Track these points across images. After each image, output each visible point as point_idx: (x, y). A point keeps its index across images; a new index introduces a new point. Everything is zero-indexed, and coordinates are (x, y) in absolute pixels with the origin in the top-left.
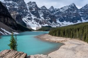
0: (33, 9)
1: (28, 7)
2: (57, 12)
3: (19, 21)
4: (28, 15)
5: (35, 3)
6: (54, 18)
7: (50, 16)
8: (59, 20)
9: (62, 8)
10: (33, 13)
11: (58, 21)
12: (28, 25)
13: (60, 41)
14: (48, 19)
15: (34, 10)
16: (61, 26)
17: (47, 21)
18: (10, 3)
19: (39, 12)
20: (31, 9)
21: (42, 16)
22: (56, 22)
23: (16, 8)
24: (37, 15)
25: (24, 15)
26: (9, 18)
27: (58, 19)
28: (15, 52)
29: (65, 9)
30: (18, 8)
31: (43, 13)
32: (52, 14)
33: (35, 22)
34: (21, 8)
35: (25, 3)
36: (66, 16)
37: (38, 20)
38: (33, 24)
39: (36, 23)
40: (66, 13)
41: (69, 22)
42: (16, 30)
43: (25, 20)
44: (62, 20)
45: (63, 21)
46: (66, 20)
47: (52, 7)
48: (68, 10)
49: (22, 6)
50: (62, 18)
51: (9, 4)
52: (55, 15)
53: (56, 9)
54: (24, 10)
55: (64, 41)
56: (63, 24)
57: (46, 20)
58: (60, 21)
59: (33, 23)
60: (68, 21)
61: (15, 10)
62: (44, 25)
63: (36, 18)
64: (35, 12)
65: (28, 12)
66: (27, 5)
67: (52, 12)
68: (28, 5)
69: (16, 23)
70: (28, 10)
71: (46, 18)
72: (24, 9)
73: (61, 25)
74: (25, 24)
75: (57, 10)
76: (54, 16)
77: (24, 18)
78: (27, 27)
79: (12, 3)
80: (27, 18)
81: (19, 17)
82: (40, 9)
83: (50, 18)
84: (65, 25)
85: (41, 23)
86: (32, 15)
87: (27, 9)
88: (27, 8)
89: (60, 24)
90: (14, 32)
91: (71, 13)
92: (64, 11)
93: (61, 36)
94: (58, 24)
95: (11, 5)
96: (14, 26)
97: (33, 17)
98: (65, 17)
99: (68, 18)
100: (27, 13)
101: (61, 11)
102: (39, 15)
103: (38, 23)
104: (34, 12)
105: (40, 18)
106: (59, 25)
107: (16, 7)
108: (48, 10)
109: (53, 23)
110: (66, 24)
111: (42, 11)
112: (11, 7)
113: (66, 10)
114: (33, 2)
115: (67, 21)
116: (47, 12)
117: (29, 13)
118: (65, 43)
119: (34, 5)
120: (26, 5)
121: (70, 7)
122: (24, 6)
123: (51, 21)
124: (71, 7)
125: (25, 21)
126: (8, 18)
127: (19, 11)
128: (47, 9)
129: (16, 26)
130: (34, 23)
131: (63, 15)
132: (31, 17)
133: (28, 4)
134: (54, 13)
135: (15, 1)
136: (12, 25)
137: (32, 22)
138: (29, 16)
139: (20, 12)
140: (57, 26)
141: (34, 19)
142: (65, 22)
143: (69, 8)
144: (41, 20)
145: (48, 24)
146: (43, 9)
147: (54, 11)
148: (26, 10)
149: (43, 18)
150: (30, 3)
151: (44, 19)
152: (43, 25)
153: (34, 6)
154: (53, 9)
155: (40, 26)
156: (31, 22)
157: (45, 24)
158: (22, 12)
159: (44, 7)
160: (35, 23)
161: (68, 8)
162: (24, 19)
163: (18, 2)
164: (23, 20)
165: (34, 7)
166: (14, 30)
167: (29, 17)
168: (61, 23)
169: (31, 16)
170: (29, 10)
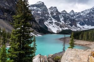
0: (53, 14)
1: (49, 12)
2: (78, 16)
3: (41, 25)
4: (50, 19)
5: (56, 8)
6: (74, 21)
7: (71, 20)
8: (80, 24)
9: (83, 11)
10: (54, 17)
11: (78, 25)
13: (84, 45)
14: (68, 23)
15: (55, 15)
16: (82, 30)
17: (67, 25)
18: (34, 9)
19: (59, 17)
21: (62, 20)
22: (76, 26)
23: (39, 13)
24: (58, 19)
25: (46, 19)
27: (78, 23)
29: (86, 12)
30: (41, 13)
31: (64, 17)
32: (72, 18)
33: (56, 26)
34: (43, 13)
35: (47, 8)
36: (87, 20)
37: (59, 24)
39: (57, 26)
40: (87, 17)
41: (90, 26)
42: (39, 32)
43: (47, 24)
44: (82, 24)
45: (84, 25)
46: (87, 23)
47: (73, 11)
48: (89, 14)
49: (44, 11)
50: (83, 21)
52: (75, 18)
53: (77, 13)
54: (46, 15)
55: (89, 45)
56: (84, 28)
57: (66, 23)
59: (54, 26)
60: (90, 25)
61: (38, 15)
62: (64, 28)
63: (57, 22)
64: (56, 17)
65: (50, 16)
66: (49, 10)
67: (73, 16)
68: (50, 10)
70: (49, 15)
71: (66, 22)
72: (46, 13)
73: (81, 29)
74: (46, 28)
77: (45, 22)
78: (49, 30)
79: (36, 9)
80: (49, 21)
81: (42, 21)
82: (60, 14)
83: (71, 22)
84: (86, 29)
85: (61, 27)
87: (48, 14)
88: (48, 13)
89: (80, 28)
90: (38, 34)
91: (92, 16)
92: (85, 15)
93: (84, 40)
95: (35, 10)
96: (38, 29)
97: (54, 21)
98: (86, 21)
99: (89, 22)
100: (48, 17)
101: (81, 15)
102: (60, 19)
103: (59, 27)
104: (55, 16)
105: (60, 22)
106: (79, 29)
107: (39, 12)
109: (73, 26)
110: (87, 27)
111: (62, 15)
112: (35, 12)
113: (88, 14)
114: (54, 7)
115: (88, 25)
116: (68, 16)
117: (50, 17)
119: (55, 10)
120: (48, 10)
121: (91, 11)
122: (46, 11)
123: (71, 25)
124: (93, 10)
125: (47, 25)
126: (33, 22)
127: (42, 16)
128: (67, 13)
129: (40, 29)
130: (55, 26)
131: (84, 19)
132: (52, 21)
133: (49, 9)
134: (74, 16)
135: (39, 7)
136: (36, 28)
137: (53, 25)
138: (50, 20)
139: (42, 17)
140: (77, 29)
141: (55, 23)
142: (86, 25)
143: (90, 12)
144: (61, 23)
145: (68, 27)
146: (63, 13)
147: (75, 15)
148: (47, 15)
149: (63, 22)
150: (51, 8)
152: (63, 29)
153: (55, 11)
154: (74, 13)
155: (61, 30)
156: (52, 25)
158: (44, 17)
159: (64, 11)
160: (56, 27)
161: (89, 12)
162: (46, 23)
163: (41, 8)
164: (45, 23)
165: (54, 12)
167: (50, 21)
168: (81, 27)
169: (52, 20)
170: (50, 15)
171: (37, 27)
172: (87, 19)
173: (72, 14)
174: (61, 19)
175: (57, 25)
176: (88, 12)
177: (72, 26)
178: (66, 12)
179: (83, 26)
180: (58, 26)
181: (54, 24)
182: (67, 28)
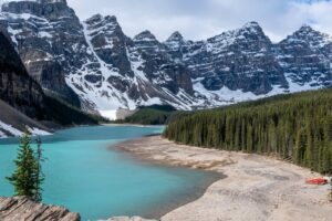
0: (105, 43)
1: (87, 33)
2: (195, 52)
3: (52, 87)
4: (89, 62)
5: (113, 19)
6: (184, 75)
7: (171, 69)
8: (203, 82)
9: (214, 38)
10: (106, 56)
11: (198, 88)
12: (88, 103)
13: (208, 164)
14: (163, 79)
15: (111, 47)
16: (210, 107)
17: (159, 86)
18: (23, 20)
19: (128, 55)
20: (98, 41)
21: (139, 69)
22: (190, 91)
23: (45, 38)
24: (121, 63)
25: (72, 64)
26: (17, 74)
27: (199, 79)
28: (33, 206)
29: (224, 41)
30: (53, 39)
31: (144, 56)
32: (177, 61)
33: (115, 90)
34: (63, 37)
35: (77, 19)
36: (227, 69)
37: (126, 83)
38: (105, 98)
39: (118, 93)
40: (227, 57)
41: (239, 91)
42: (40, 118)
43: (76, 81)
44: (212, 85)
45: (218, 88)
46: (228, 82)
47: (177, 35)
48: (234, 47)
49: (65, 30)
50: (215, 75)
51: (19, 24)
52: (187, 63)
53: (192, 42)
54: (75, 47)
55: (224, 163)
56: (217, 98)
57: (155, 81)
58: (208, 88)
59: (105, 94)
60: (238, 87)
61: (40, 46)
62: (146, 99)
63: (116, 74)
64: (113, 54)
65: (89, 52)
66: (85, 26)
67: (178, 54)
68: (89, 28)
69: (43, 93)
70: (87, 45)
71: (155, 77)
72: (74, 40)
73: (209, 103)
75: (196, 48)
76: (182, 69)
77: (71, 75)
79: (30, 20)
80: (85, 73)
81: (54, 73)
82: (131, 43)
83: (170, 76)
84: (225, 103)
85: (134, 94)
86: (102, 63)
87: (84, 42)
88: (83, 38)
89: (205, 98)
90: (32, 126)
91: (245, 57)
92: (220, 50)
93: (211, 145)
94: (200, 96)
95: (28, 25)
96: (35, 105)
97: (106, 71)
98: (223, 73)
99: (235, 76)
100: (84, 55)
101: (209, 50)
102: (129, 64)
103: (125, 95)
104: (110, 51)
105: (132, 75)
106: (201, 102)
107: (43, 34)
108: (161, 45)
109: (181, 92)
110: (228, 96)
111: (139, 50)
112: (24, 33)
113: (230, 48)
114: (107, 18)
115: (232, 88)
116: (160, 54)
117: (91, 57)
118: (227, 170)
119: (110, 28)
120: (81, 27)
121: (241, 37)
122: (75, 32)
123: (173, 88)
124: (245, 34)
125: (77, 86)
126: (14, 76)
127: (55, 51)
128: (156, 42)
129: (42, 106)
130: (110, 92)
131: (218, 64)
132: (100, 72)
133: (88, 22)
134: (184, 55)
135: (43, 14)
136: (27, 99)
137: (101, 89)
138: (90, 66)
139: (58, 54)
140: (194, 104)
141: (111, 79)
142: (225, 89)
143: (238, 40)
144: (135, 81)
145: (162, 97)
146: (142, 43)
147: (185, 51)
148: (79, 47)
149: (141, 74)
150: (95, 20)
151: (147, 80)
152: (143, 103)
153: (110, 32)
154: (181, 43)
155: (132, 106)
156: (96, 90)
157: (152, 97)
158: (66, 53)
159: (146, 33)
160: (114, 94)
161: (233, 39)
162: (73, 79)
163: (53, 16)
164: (68, 81)
165: (109, 36)
166: (34, 122)
167: (92, 73)
168: (208, 94)
169: (99, 66)
170: (91, 46)
171: (31, 97)
172: (228, 65)
173: (176, 45)
174: (135, 65)
175: (118, 87)
176: (232, 41)
177: (175, 91)
178: (153, 37)
179: (217, 92)
180: (123, 90)
181: (105, 85)
182: (156, 101)
